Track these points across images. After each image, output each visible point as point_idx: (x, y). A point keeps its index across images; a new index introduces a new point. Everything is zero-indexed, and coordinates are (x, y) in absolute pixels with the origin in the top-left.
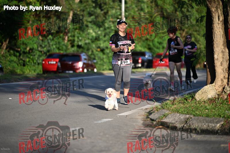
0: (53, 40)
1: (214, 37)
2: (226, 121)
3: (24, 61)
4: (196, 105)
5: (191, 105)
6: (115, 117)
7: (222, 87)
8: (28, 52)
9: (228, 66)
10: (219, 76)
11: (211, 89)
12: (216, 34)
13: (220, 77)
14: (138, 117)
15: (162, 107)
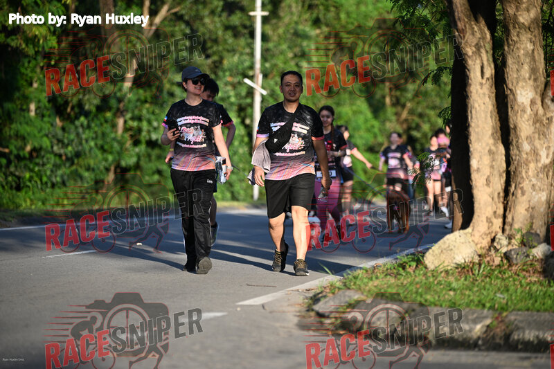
0: (89, 127)
1: (472, 118)
2: (497, 318)
3: (19, 178)
4: (427, 279)
5: (414, 279)
6: (231, 309)
7: (489, 236)
8: (27, 155)
9: (503, 187)
10: (483, 212)
11: (463, 240)
12: (476, 109)
13: (484, 214)
14: (286, 309)
15: (345, 285)
